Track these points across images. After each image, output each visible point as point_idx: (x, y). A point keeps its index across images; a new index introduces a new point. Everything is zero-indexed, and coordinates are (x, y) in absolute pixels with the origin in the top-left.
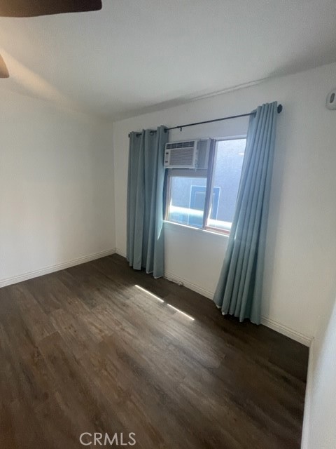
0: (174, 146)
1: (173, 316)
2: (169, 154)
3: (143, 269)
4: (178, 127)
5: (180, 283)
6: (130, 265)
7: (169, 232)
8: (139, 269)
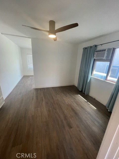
0: (98, 51)
1: (89, 106)
2: (96, 54)
3: (82, 91)
4: (101, 45)
5: (94, 98)
6: (78, 89)
7: (92, 80)
8: (81, 90)
